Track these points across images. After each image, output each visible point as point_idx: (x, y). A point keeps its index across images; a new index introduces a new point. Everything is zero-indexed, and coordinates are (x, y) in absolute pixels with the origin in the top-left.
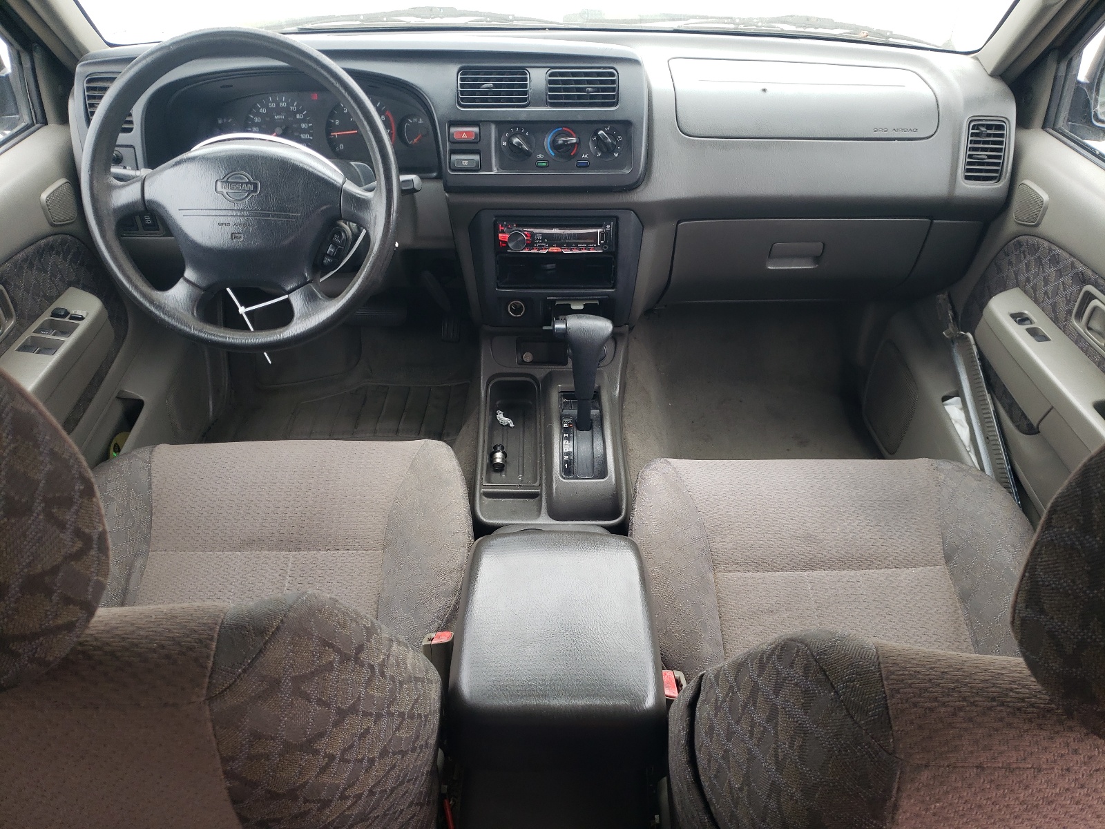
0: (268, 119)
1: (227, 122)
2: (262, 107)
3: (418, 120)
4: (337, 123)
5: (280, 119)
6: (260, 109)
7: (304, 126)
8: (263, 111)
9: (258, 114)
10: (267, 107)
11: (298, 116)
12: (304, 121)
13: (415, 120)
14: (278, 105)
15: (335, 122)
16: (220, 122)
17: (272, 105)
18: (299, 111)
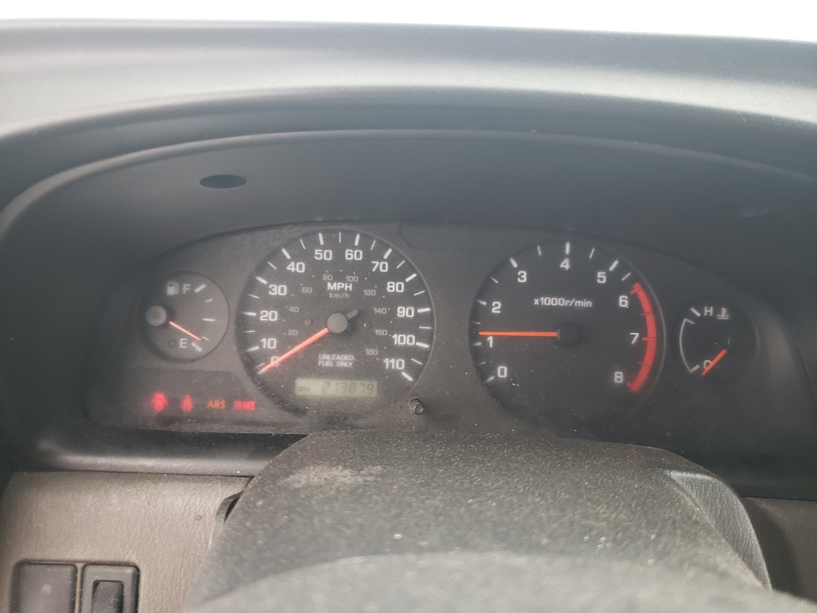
0: (306, 290)
1: (191, 292)
2: (295, 258)
3: (717, 311)
4: (496, 308)
5: (342, 290)
6: (289, 262)
7: (403, 312)
8: (296, 267)
9: (282, 276)
10: (306, 256)
11: (393, 287)
12: (407, 298)
13: (709, 311)
14: (339, 255)
15: (490, 306)
16: (171, 291)
17: (323, 255)
18: (395, 275)
